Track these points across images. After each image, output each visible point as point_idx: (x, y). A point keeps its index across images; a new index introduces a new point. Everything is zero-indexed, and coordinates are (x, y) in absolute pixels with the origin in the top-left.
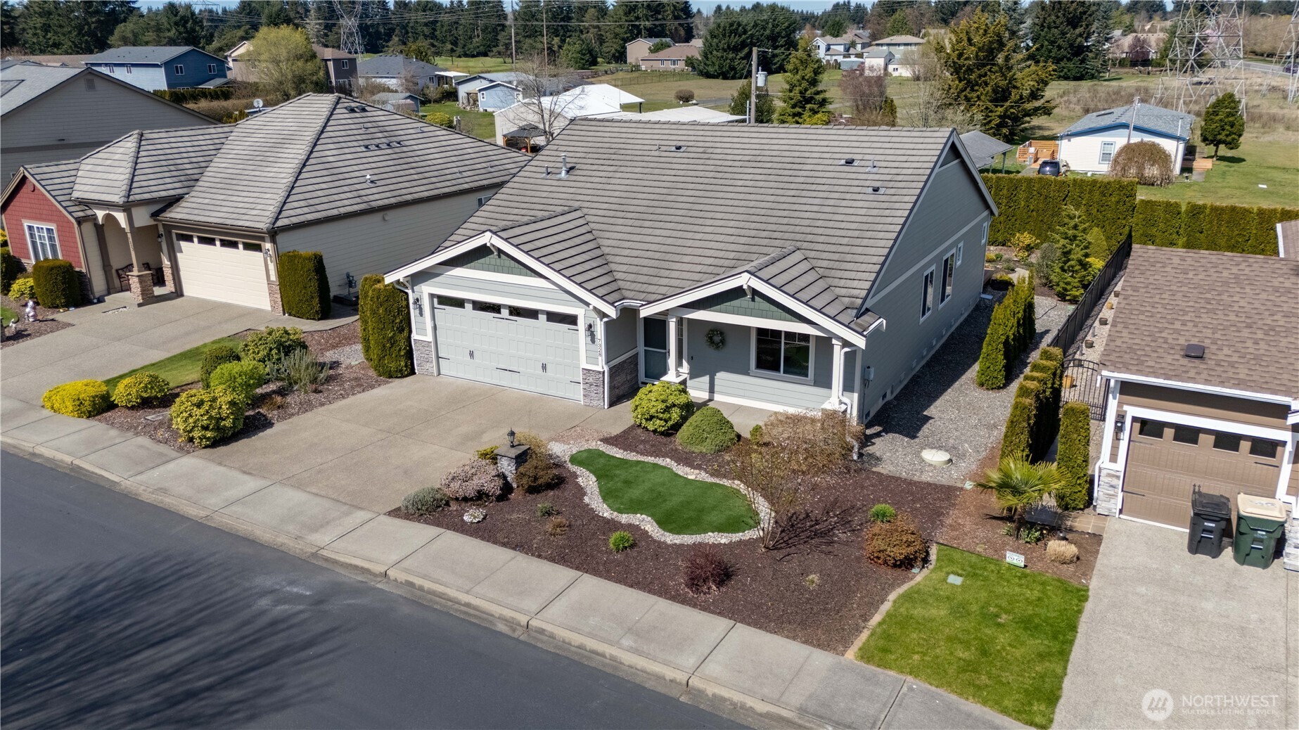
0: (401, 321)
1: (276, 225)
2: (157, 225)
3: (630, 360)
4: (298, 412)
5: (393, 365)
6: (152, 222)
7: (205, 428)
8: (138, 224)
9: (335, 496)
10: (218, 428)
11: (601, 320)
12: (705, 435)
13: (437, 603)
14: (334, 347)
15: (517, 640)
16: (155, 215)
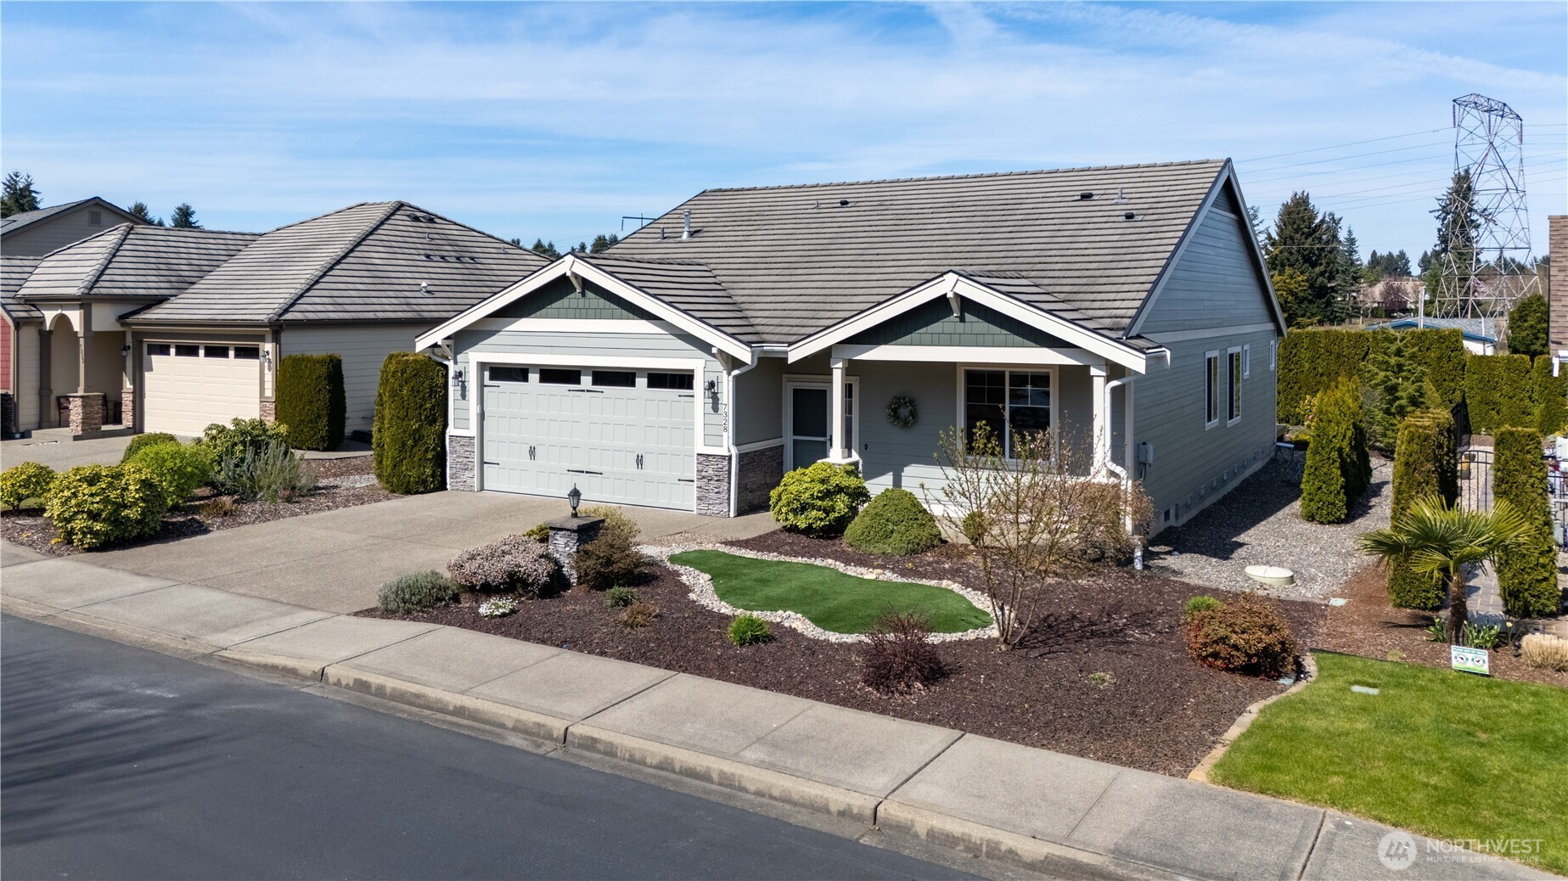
0: (433, 407)
1: (284, 318)
2: (124, 332)
3: (770, 453)
4: (254, 521)
5: (413, 474)
6: (118, 328)
7: (94, 516)
8: (96, 327)
9: (274, 596)
10: (115, 520)
11: (729, 374)
12: (890, 526)
13: (404, 711)
14: (335, 475)
15: (543, 757)
16: (122, 318)
